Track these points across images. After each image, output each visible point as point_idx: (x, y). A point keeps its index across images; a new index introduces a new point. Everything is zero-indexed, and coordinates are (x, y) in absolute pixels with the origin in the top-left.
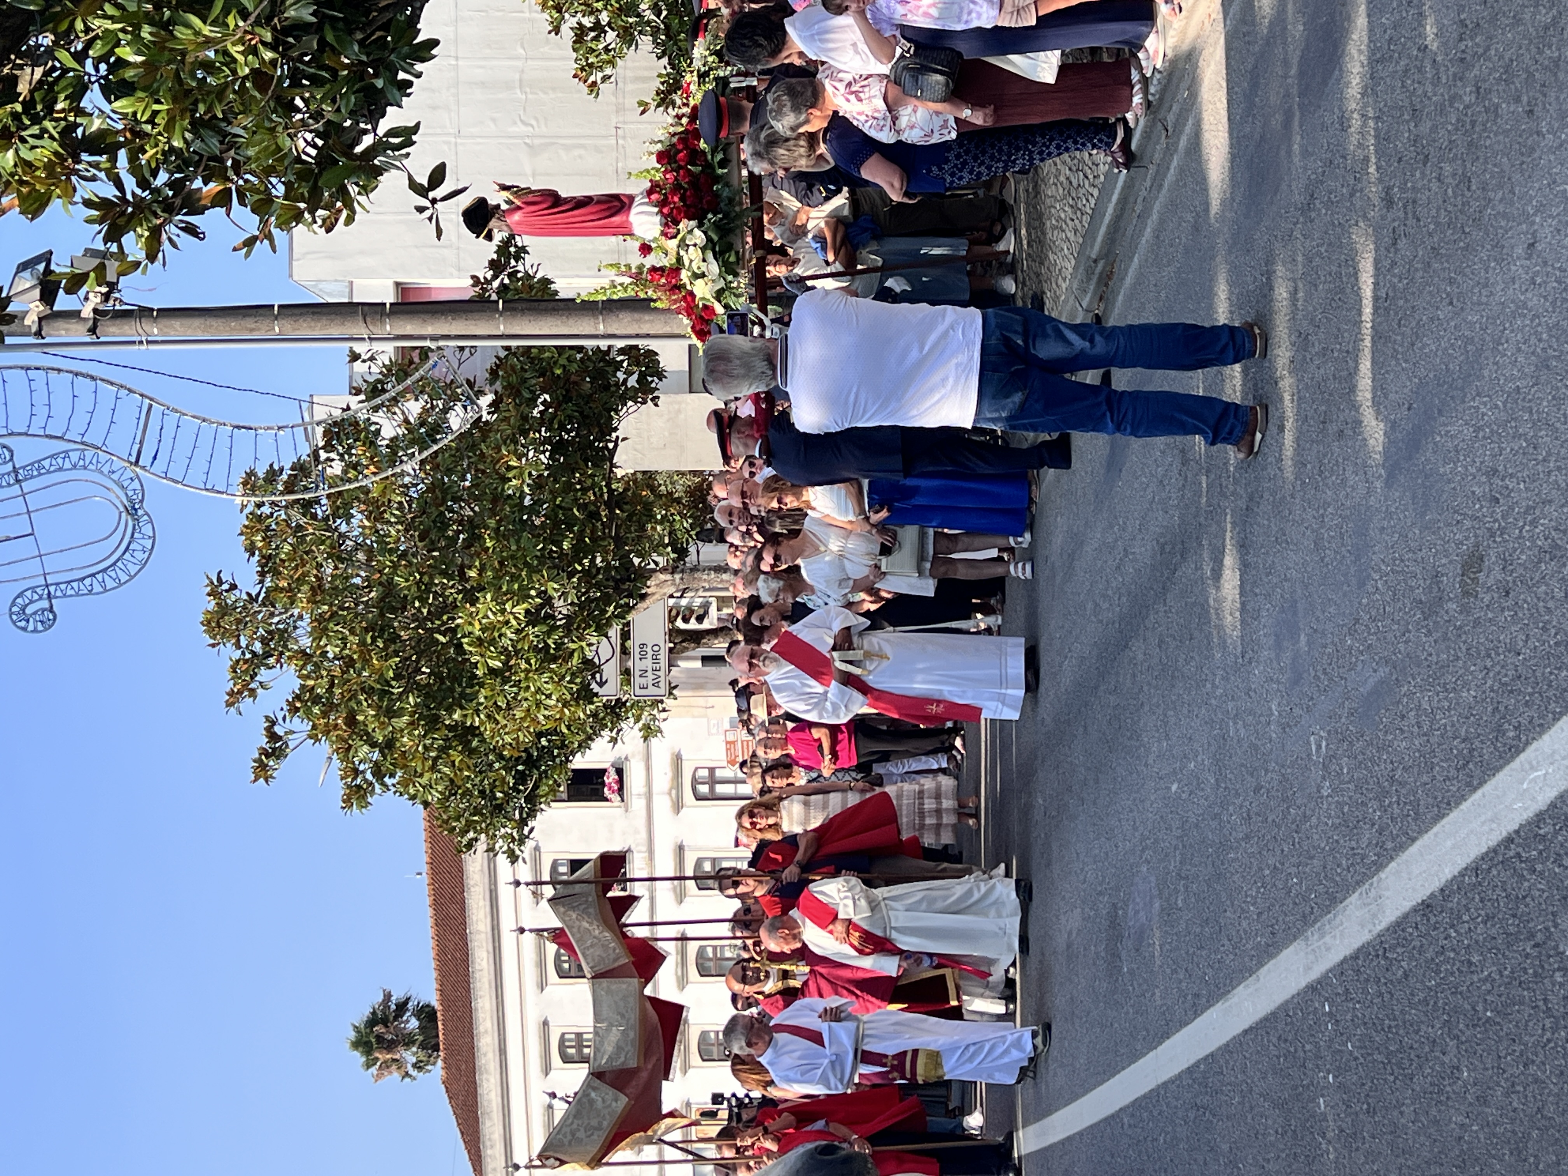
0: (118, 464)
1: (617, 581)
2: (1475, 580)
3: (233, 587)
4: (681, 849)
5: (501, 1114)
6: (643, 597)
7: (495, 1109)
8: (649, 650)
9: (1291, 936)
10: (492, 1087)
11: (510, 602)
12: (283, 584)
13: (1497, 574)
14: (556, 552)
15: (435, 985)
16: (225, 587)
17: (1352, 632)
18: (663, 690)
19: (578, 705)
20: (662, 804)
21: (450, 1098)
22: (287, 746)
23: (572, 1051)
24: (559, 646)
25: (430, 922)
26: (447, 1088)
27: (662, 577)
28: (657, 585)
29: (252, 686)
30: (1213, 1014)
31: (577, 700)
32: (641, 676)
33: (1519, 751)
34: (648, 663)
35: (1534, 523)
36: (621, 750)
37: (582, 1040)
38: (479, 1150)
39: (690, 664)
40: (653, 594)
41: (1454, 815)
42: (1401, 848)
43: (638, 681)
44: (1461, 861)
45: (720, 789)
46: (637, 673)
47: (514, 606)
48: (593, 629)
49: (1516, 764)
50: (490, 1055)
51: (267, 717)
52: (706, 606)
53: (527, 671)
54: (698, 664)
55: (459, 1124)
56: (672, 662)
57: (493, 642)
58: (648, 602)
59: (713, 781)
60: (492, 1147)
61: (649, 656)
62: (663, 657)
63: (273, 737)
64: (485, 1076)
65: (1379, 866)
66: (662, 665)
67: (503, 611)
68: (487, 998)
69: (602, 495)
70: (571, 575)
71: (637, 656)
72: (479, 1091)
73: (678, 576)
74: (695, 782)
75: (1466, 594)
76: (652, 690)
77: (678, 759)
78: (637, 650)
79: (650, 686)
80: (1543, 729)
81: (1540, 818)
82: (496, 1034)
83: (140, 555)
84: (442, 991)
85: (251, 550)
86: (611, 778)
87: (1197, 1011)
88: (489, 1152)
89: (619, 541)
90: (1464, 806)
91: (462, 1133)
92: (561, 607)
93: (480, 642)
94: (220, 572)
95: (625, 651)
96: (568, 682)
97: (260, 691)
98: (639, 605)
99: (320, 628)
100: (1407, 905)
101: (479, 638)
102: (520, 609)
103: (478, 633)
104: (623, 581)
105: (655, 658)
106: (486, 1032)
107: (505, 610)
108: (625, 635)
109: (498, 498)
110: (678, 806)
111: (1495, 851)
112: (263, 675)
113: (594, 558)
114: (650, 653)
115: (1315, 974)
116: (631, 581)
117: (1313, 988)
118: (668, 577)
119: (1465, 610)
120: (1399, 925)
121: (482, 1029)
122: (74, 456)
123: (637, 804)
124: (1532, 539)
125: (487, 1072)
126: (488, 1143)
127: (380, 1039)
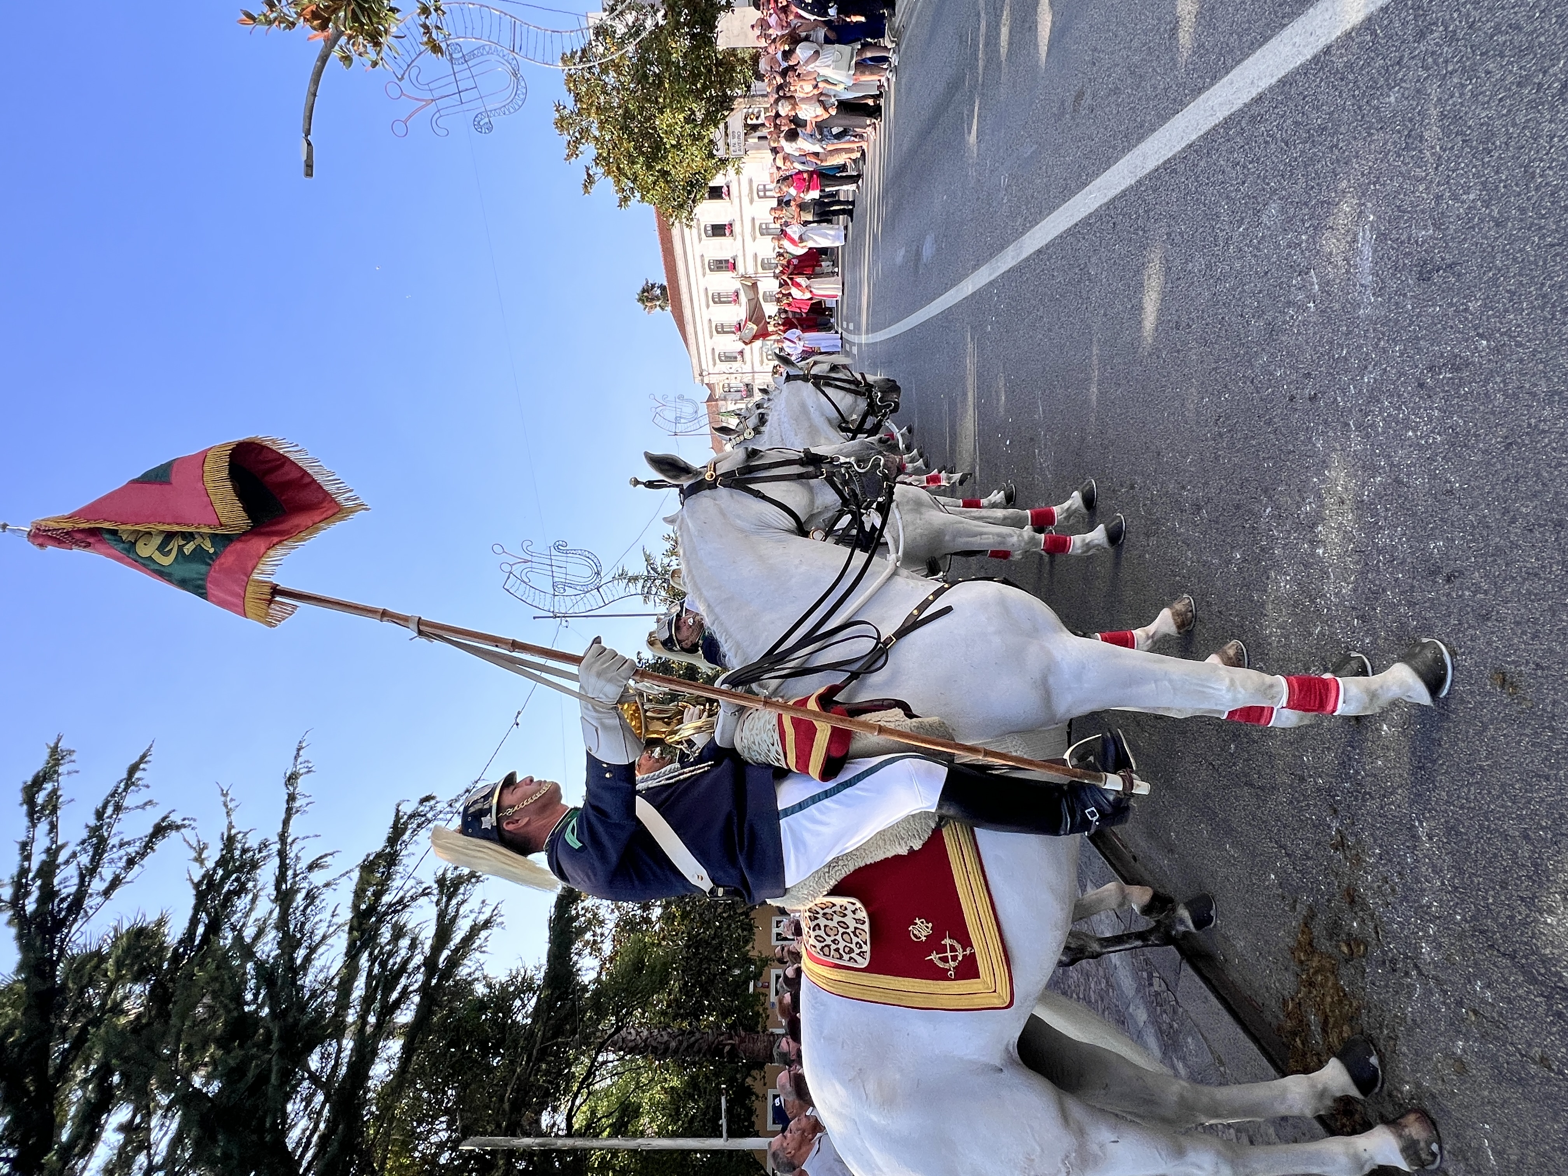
0: (506, 52)
1: (721, 102)
2: (1079, 104)
3: (565, 107)
4: (753, 219)
5: (692, 324)
6: (732, 110)
8: (736, 134)
9: (986, 260)
11: (677, 113)
12: (585, 106)
13: (1089, 101)
14: (695, 89)
15: (664, 276)
16: (562, 107)
17: (1024, 128)
18: (742, 152)
19: (709, 160)
20: (746, 200)
21: (674, 318)
22: (595, 179)
24: (699, 133)
25: (661, 250)
26: (672, 313)
27: (740, 100)
28: (738, 104)
29: (577, 152)
30: (952, 292)
31: (708, 158)
32: (733, 146)
33: (1086, 185)
34: (736, 140)
35: (1109, 76)
36: (728, 179)
39: (753, 140)
40: (737, 108)
41: (1055, 213)
42: (1032, 227)
43: (731, 148)
44: (1056, 233)
45: (768, 194)
47: (679, 115)
48: (712, 125)
49: (1084, 191)
51: (585, 166)
52: (759, 112)
53: (687, 145)
54: (756, 140)
56: (746, 139)
57: (672, 132)
58: (735, 111)
59: (765, 190)
62: (742, 136)
63: (589, 175)
65: (1023, 233)
66: (742, 141)
67: (675, 118)
69: (713, 60)
70: (701, 100)
71: (732, 137)
72: (684, 314)
73: (747, 99)
74: (758, 191)
75: (1074, 110)
76: (738, 153)
77: (751, 181)
78: (731, 134)
79: (737, 151)
80: (1098, 175)
81: (1090, 216)
83: (522, 97)
84: (667, 278)
85: (570, 90)
86: (725, 190)
87: (946, 290)
89: (721, 83)
90: (1061, 209)
92: (699, 116)
94: (559, 100)
95: (727, 135)
96: (704, 150)
97: (581, 155)
98: (731, 113)
99: (602, 128)
100: (1032, 251)
101: (666, 131)
102: (682, 117)
103: (665, 128)
104: (724, 102)
105: (739, 138)
108: (726, 128)
109: (669, 63)
110: (752, 201)
111: (1070, 229)
112: (581, 148)
113: (711, 91)
114: (737, 136)
115: (992, 278)
116: (727, 102)
117: (991, 283)
118: (743, 99)
119: (1073, 118)
120: (1027, 259)
122: (487, 48)
123: (736, 201)
124: (1107, 84)
127: (647, 297)
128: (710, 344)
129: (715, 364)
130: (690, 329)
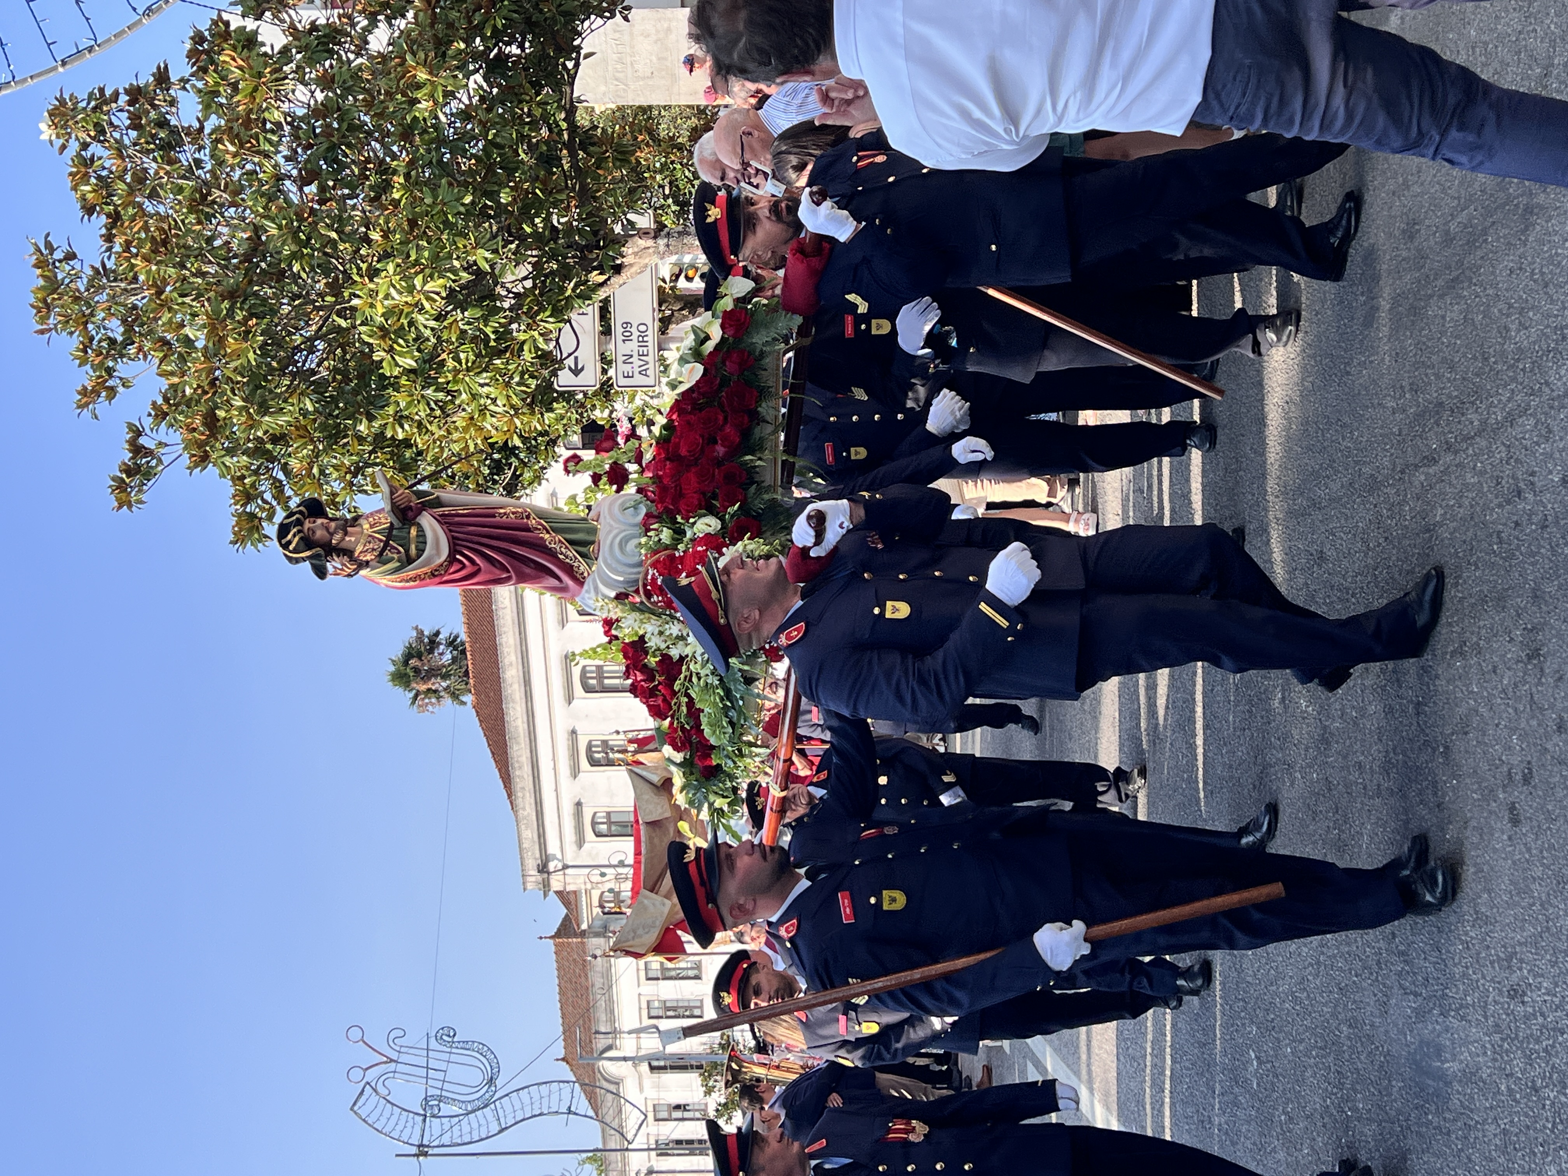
1: (581, 249)
3: (70, 256)
5: (527, 739)
6: (618, 269)
7: (522, 735)
8: (634, 330)
10: (519, 715)
11: (420, 276)
14: (491, 208)
15: (463, 619)
16: (58, 255)
19: (533, 413)
21: (480, 721)
22: (160, 461)
23: (593, 682)
24: (503, 334)
26: (477, 712)
27: (642, 243)
28: (635, 254)
29: (110, 383)
31: (531, 406)
32: (624, 362)
34: (633, 346)
37: (603, 672)
38: (507, 771)
40: (631, 265)
43: (621, 368)
46: (621, 359)
47: (425, 282)
48: (548, 313)
50: (516, 686)
51: (131, 426)
53: (456, 372)
55: (489, 745)
56: (663, 346)
57: (400, 332)
58: (625, 274)
60: (520, 768)
61: (634, 337)
62: (652, 337)
63: (137, 450)
64: (511, 705)
66: (651, 348)
67: (411, 289)
68: (511, 633)
69: (560, 133)
71: (620, 338)
72: (507, 718)
73: (662, 242)
76: (639, 379)
78: (620, 330)
79: (636, 374)
82: (520, 667)
84: (469, 625)
88: (517, 773)
91: (493, 753)
93: (384, 332)
94: (48, 235)
95: (607, 331)
96: (518, 384)
97: (121, 389)
98: (612, 279)
101: (382, 328)
102: (436, 285)
103: (379, 320)
104: (589, 248)
105: (642, 343)
106: (511, 664)
107: (414, 286)
112: (123, 369)
113: (550, 215)
114: (636, 334)
116: (600, 249)
118: (650, 243)
121: (506, 661)
125: (513, 701)
126: (516, 765)
127: (417, 670)
128: (569, 791)
129: (580, 842)
130: (519, 752)
